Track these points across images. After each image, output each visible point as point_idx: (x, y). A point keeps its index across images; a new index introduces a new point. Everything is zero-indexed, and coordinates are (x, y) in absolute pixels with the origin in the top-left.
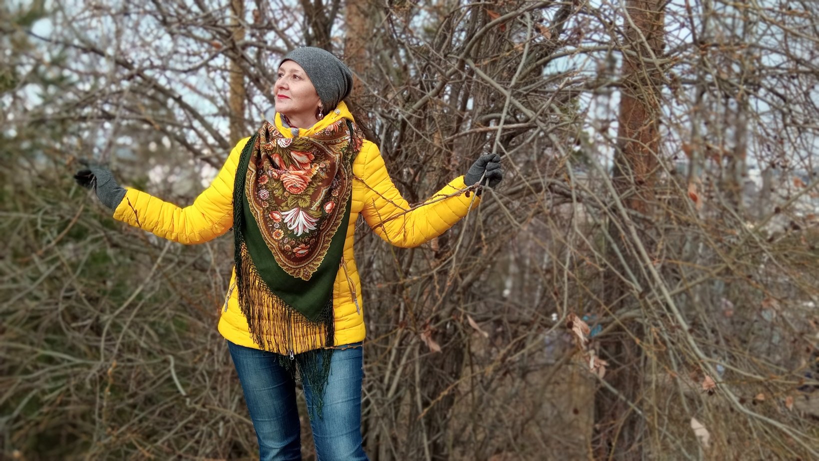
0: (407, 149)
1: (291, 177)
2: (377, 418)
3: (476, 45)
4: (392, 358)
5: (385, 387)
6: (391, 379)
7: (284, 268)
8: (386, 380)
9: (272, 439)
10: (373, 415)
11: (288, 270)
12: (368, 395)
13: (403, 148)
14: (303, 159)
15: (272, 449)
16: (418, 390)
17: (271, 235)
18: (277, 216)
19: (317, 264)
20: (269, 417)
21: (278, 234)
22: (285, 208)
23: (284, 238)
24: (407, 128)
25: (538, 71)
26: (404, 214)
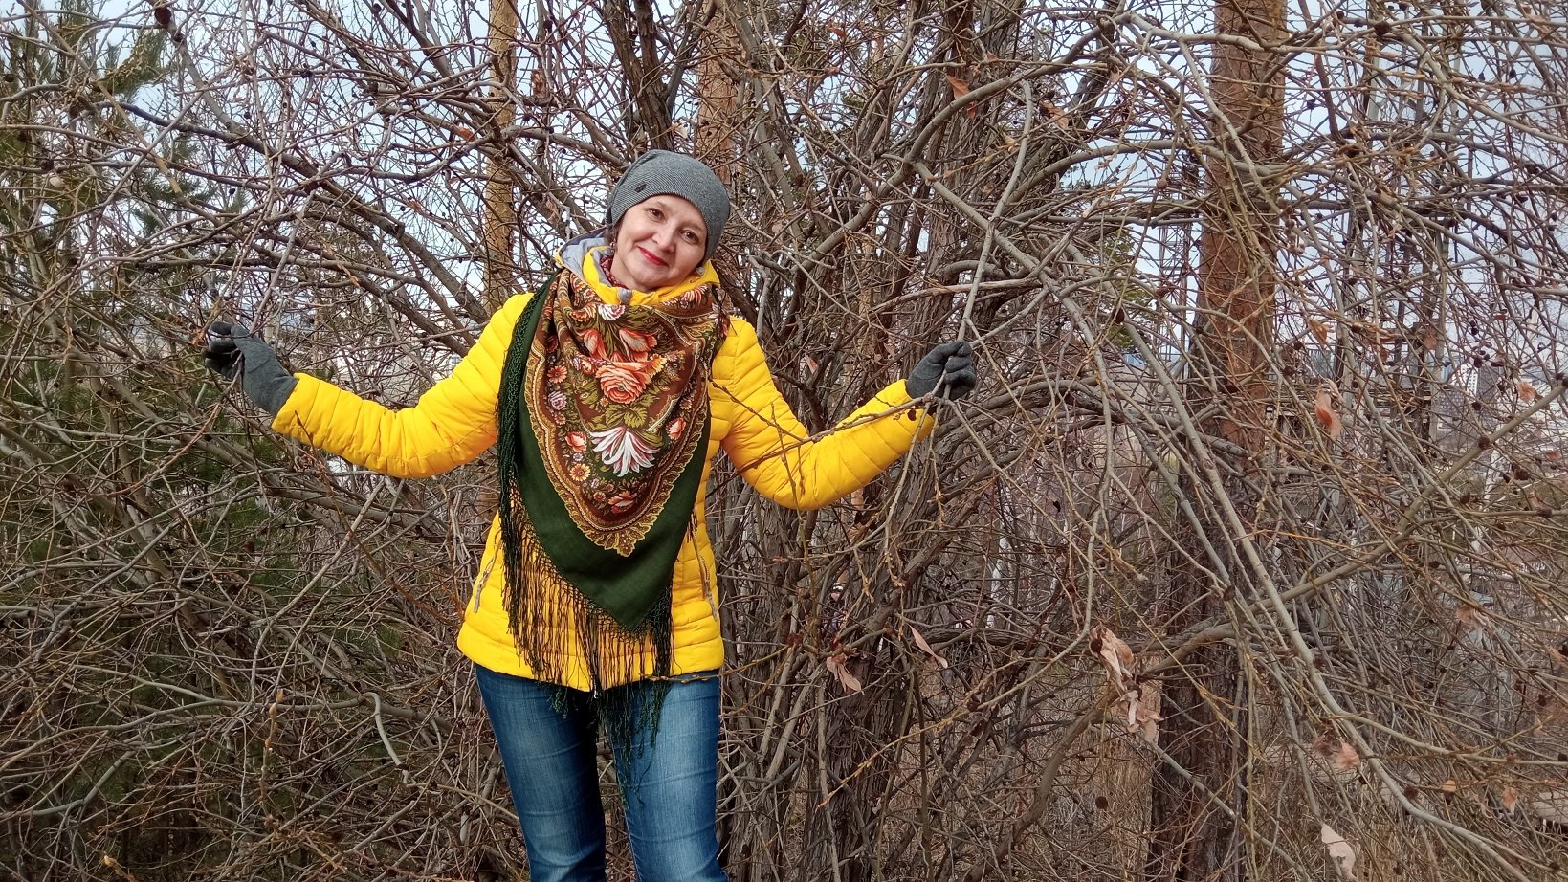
0: (806, 323)
1: (616, 373)
2: (747, 814)
3: (934, 135)
4: (776, 705)
5: (761, 759)
6: (772, 744)
7: (588, 533)
8: (764, 746)
9: (557, 849)
10: (739, 809)
11: (594, 536)
12: (731, 773)
13: (799, 322)
14: (639, 344)
15: (556, 866)
16: (822, 765)
17: (567, 473)
18: (580, 441)
19: (644, 527)
20: (551, 808)
21: (580, 472)
22: (600, 426)
23: (590, 479)
24: (807, 285)
25: (1049, 182)
26: (799, 446)
